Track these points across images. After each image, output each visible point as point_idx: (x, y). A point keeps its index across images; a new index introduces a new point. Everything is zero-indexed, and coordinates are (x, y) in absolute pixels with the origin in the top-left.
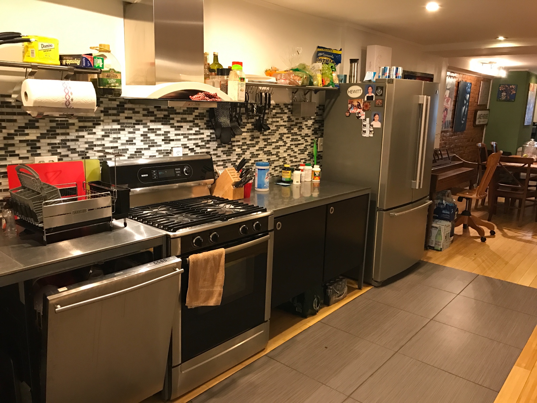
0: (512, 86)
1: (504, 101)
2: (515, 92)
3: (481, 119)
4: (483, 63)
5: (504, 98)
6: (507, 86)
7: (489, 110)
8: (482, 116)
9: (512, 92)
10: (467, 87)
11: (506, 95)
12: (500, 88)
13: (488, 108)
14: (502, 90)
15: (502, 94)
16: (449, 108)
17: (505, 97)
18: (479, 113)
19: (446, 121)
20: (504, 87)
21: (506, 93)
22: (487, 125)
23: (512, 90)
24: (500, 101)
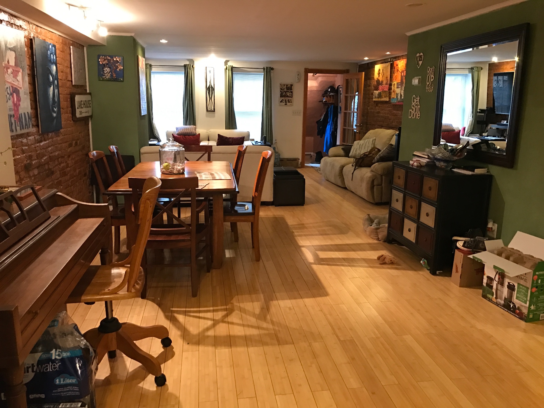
0: (117, 57)
1: (109, 80)
2: (122, 68)
3: (82, 108)
5: (108, 76)
6: (109, 58)
7: (90, 94)
8: (83, 103)
9: (118, 67)
10: (49, 52)
11: (111, 71)
12: (100, 60)
13: (88, 91)
14: (104, 63)
15: (105, 69)
16: (21, 88)
17: (109, 74)
19: (21, 114)
20: (105, 60)
21: (110, 68)
22: (91, 117)
23: (117, 65)
24: (103, 80)
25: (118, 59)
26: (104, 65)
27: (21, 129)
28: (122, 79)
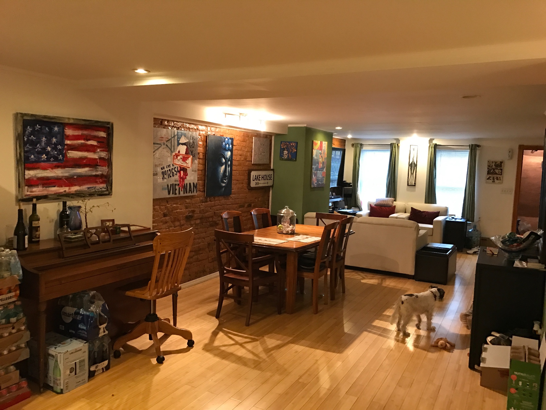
0: (293, 143)
1: (286, 160)
2: (296, 151)
3: (260, 180)
4: (226, 114)
5: (286, 157)
6: (288, 144)
7: (273, 170)
8: (261, 176)
9: (293, 150)
10: (224, 143)
11: (288, 153)
12: (282, 145)
13: (272, 168)
14: (284, 147)
15: (284, 152)
16: (189, 168)
17: (287, 156)
18: (253, 174)
19: (187, 184)
20: (285, 145)
21: (288, 151)
22: (272, 186)
23: (292, 148)
24: (283, 160)
25: (293, 144)
26: (284, 148)
27: (184, 193)
28: (294, 159)
